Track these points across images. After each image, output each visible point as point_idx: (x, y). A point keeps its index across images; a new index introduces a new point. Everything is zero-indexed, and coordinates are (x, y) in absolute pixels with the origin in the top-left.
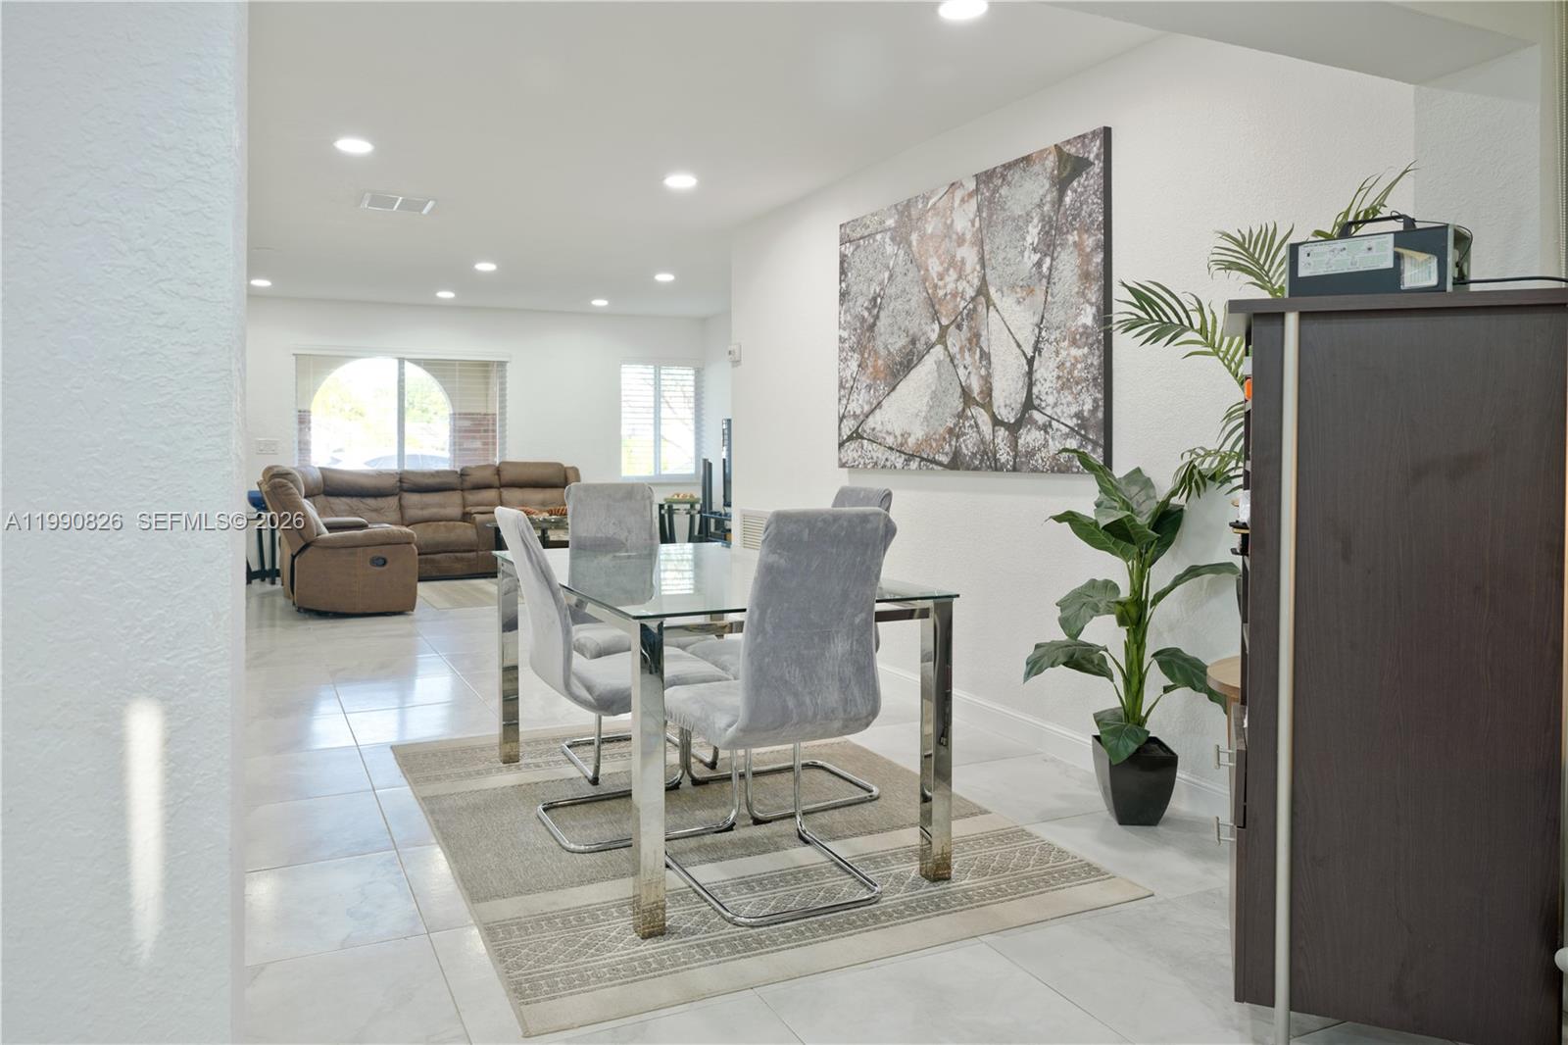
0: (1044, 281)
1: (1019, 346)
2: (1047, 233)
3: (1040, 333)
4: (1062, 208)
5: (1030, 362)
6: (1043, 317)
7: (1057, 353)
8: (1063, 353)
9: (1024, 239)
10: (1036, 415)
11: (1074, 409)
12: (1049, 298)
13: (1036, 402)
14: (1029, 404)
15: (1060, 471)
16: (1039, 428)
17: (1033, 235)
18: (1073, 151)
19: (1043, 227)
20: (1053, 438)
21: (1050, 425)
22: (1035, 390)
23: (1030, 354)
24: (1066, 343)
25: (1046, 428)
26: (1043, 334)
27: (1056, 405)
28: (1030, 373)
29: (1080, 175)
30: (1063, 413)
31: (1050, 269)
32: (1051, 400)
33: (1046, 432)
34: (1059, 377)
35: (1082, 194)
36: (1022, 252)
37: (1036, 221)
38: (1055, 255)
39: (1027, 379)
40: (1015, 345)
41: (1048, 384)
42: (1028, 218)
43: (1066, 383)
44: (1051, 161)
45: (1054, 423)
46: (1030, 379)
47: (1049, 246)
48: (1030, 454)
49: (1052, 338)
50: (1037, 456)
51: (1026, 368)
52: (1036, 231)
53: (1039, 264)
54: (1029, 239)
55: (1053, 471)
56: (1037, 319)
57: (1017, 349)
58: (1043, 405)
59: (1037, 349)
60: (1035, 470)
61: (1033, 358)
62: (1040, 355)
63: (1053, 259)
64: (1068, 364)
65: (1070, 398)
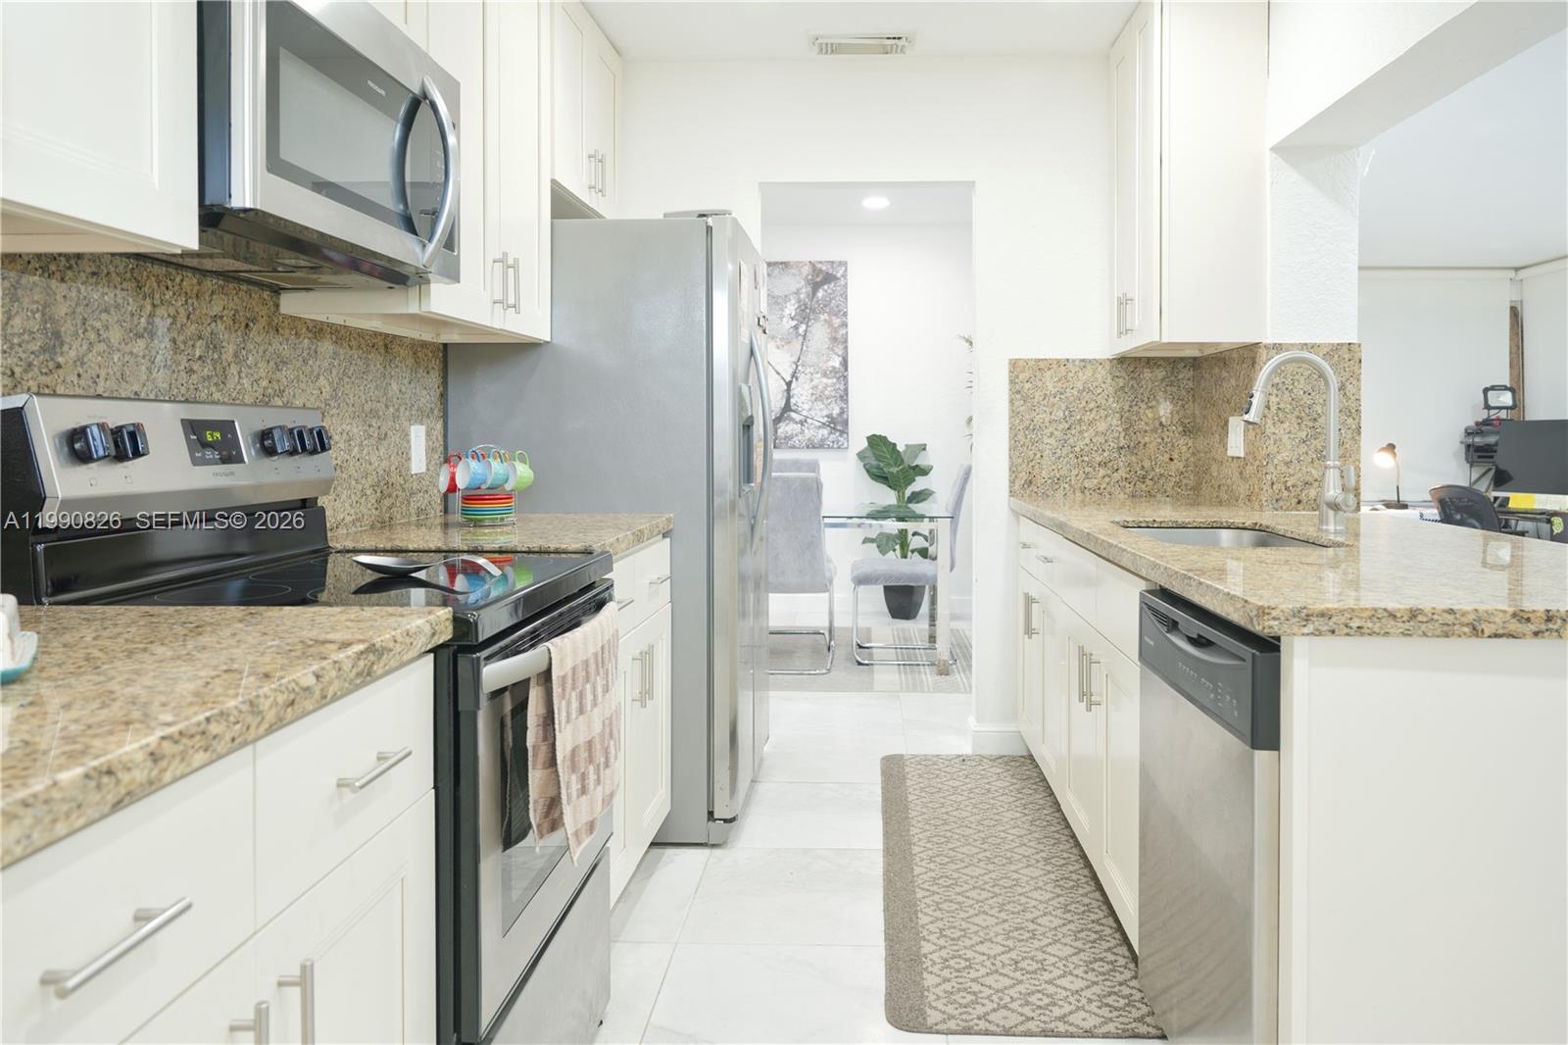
0: (801, 338)
1: (778, 373)
2: (803, 310)
3: (797, 366)
4: (815, 299)
5: (789, 384)
6: (799, 359)
7: (812, 380)
8: (816, 382)
9: (783, 311)
10: (793, 415)
11: (825, 413)
12: (804, 348)
13: (793, 408)
14: (787, 408)
15: (814, 447)
16: (796, 423)
17: (791, 308)
18: (824, 268)
19: (799, 307)
20: (808, 428)
21: (806, 421)
22: (793, 401)
23: (788, 379)
24: (819, 375)
25: (802, 423)
26: (800, 368)
27: (810, 410)
28: (788, 390)
29: (830, 283)
30: (816, 414)
31: (806, 331)
32: (806, 407)
33: (802, 425)
34: (812, 394)
35: (831, 294)
36: (781, 319)
37: (793, 302)
38: (810, 324)
39: (785, 394)
40: (774, 373)
41: (804, 398)
42: (786, 298)
43: (818, 397)
44: (806, 270)
45: (808, 420)
46: (789, 394)
47: (804, 319)
48: (789, 438)
49: (807, 371)
50: (795, 439)
51: (786, 387)
52: (793, 308)
53: (796, 327)
54: (787, 312)
55: (808, 447)
56: (795, 359)
57: (777, 376)
58: (800, 409)
59: (794, 375)
60: (793, 447)
61: (791, 382)
62: (797, 379)
63: (807, 326)
64: (820, 387)
65: (822, 406)
